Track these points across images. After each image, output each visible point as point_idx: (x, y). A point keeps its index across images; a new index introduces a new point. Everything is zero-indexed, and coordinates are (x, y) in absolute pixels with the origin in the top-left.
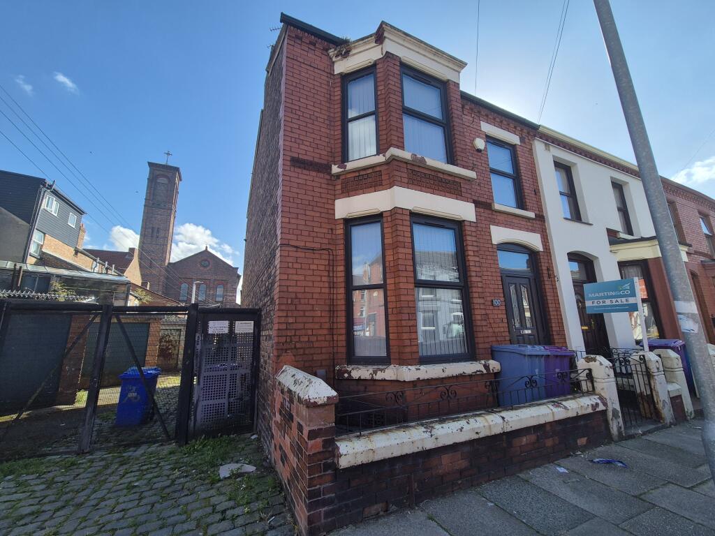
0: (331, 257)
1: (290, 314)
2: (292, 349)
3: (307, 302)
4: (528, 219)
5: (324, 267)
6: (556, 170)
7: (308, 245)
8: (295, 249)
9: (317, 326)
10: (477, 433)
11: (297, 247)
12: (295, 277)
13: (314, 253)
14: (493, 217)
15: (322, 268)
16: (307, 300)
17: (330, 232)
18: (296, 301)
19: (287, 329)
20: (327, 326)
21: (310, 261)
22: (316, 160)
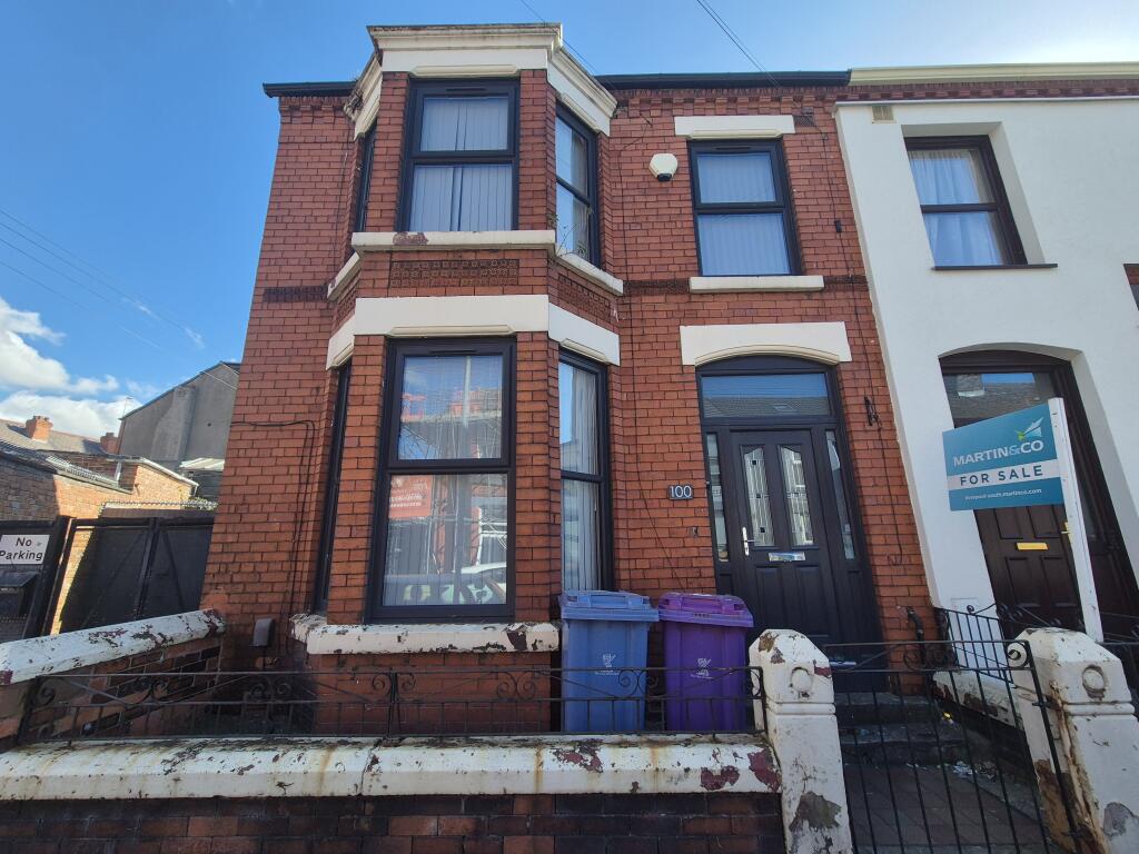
0: (310, 434)
1: (230, 530)
2: (225, 583)
3: (259, 510)
4: (809, 292)
5: (295, 450)
6: (911, 158)
7: (275, 418)
8: (252, 428)
9: (272, 547)
10: (281, 785)
11: (255, 425)
12: (248, 471)
13: (281, 430)
14: (694, 306)
15: (292, 452)
16: (260, 506)
17: (314, 392)
18: (243, 509)
19: (222, 552)
20: (288, 546)
21: (274, 444)
22: (306, 284)
